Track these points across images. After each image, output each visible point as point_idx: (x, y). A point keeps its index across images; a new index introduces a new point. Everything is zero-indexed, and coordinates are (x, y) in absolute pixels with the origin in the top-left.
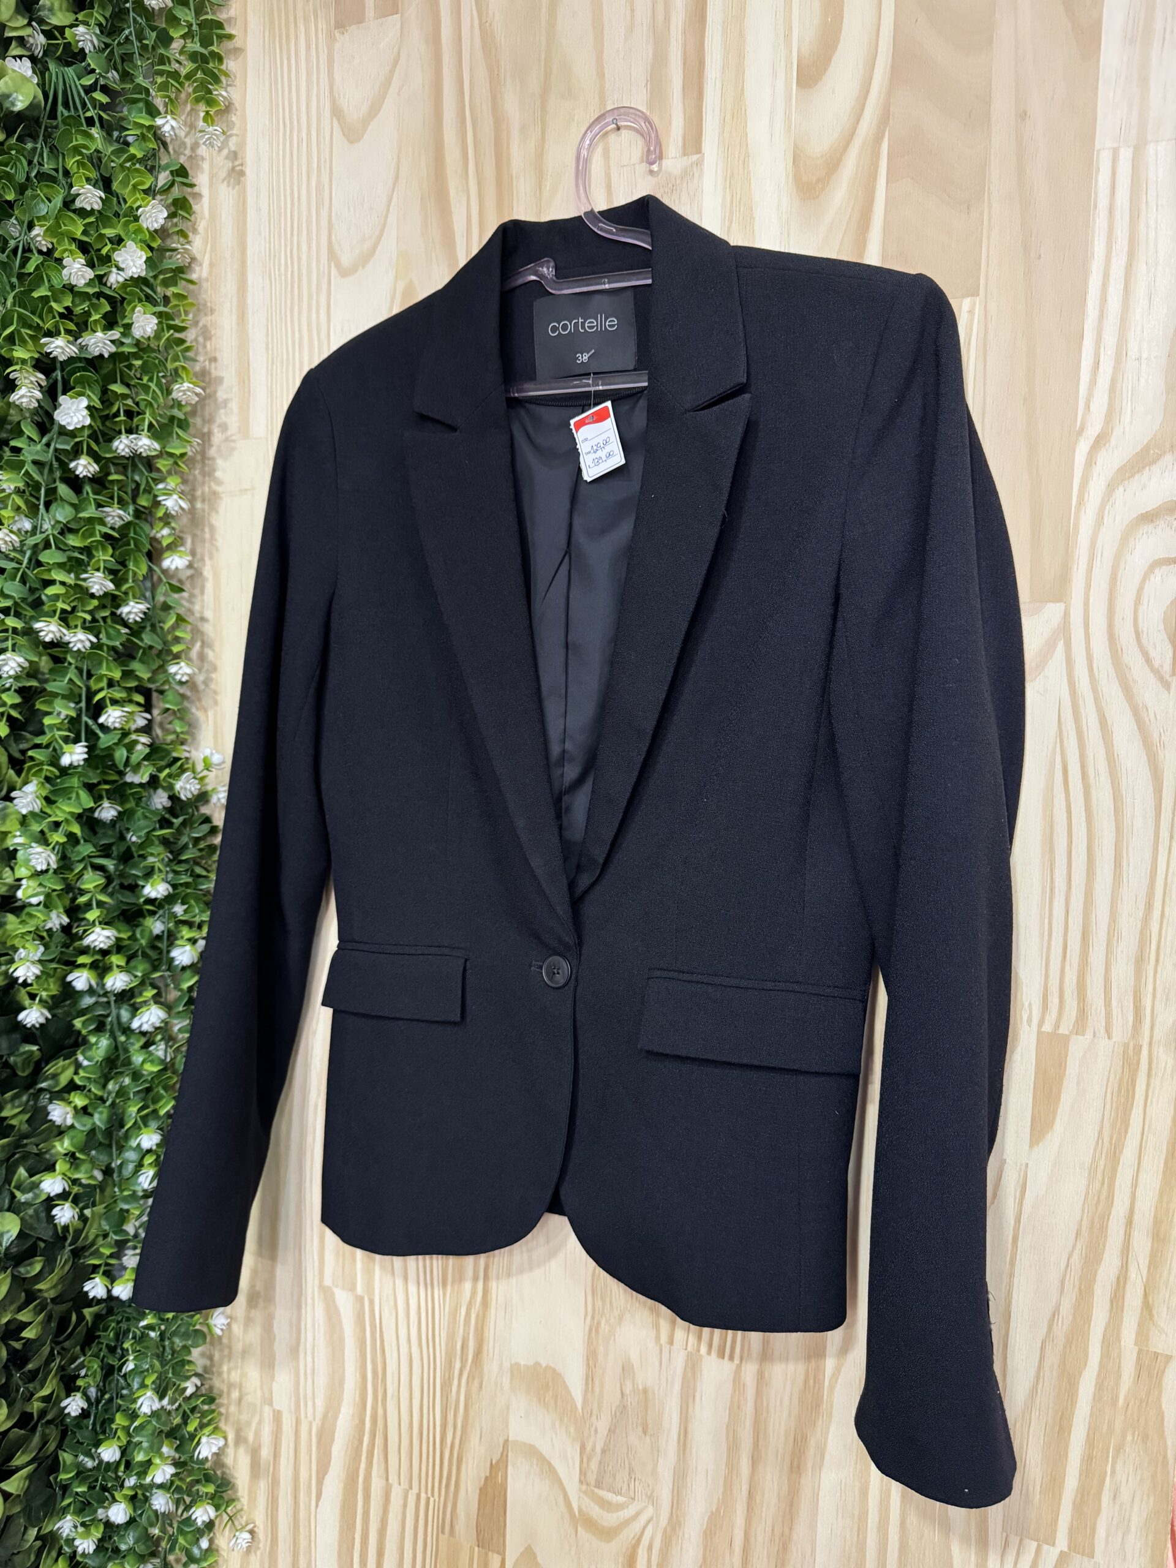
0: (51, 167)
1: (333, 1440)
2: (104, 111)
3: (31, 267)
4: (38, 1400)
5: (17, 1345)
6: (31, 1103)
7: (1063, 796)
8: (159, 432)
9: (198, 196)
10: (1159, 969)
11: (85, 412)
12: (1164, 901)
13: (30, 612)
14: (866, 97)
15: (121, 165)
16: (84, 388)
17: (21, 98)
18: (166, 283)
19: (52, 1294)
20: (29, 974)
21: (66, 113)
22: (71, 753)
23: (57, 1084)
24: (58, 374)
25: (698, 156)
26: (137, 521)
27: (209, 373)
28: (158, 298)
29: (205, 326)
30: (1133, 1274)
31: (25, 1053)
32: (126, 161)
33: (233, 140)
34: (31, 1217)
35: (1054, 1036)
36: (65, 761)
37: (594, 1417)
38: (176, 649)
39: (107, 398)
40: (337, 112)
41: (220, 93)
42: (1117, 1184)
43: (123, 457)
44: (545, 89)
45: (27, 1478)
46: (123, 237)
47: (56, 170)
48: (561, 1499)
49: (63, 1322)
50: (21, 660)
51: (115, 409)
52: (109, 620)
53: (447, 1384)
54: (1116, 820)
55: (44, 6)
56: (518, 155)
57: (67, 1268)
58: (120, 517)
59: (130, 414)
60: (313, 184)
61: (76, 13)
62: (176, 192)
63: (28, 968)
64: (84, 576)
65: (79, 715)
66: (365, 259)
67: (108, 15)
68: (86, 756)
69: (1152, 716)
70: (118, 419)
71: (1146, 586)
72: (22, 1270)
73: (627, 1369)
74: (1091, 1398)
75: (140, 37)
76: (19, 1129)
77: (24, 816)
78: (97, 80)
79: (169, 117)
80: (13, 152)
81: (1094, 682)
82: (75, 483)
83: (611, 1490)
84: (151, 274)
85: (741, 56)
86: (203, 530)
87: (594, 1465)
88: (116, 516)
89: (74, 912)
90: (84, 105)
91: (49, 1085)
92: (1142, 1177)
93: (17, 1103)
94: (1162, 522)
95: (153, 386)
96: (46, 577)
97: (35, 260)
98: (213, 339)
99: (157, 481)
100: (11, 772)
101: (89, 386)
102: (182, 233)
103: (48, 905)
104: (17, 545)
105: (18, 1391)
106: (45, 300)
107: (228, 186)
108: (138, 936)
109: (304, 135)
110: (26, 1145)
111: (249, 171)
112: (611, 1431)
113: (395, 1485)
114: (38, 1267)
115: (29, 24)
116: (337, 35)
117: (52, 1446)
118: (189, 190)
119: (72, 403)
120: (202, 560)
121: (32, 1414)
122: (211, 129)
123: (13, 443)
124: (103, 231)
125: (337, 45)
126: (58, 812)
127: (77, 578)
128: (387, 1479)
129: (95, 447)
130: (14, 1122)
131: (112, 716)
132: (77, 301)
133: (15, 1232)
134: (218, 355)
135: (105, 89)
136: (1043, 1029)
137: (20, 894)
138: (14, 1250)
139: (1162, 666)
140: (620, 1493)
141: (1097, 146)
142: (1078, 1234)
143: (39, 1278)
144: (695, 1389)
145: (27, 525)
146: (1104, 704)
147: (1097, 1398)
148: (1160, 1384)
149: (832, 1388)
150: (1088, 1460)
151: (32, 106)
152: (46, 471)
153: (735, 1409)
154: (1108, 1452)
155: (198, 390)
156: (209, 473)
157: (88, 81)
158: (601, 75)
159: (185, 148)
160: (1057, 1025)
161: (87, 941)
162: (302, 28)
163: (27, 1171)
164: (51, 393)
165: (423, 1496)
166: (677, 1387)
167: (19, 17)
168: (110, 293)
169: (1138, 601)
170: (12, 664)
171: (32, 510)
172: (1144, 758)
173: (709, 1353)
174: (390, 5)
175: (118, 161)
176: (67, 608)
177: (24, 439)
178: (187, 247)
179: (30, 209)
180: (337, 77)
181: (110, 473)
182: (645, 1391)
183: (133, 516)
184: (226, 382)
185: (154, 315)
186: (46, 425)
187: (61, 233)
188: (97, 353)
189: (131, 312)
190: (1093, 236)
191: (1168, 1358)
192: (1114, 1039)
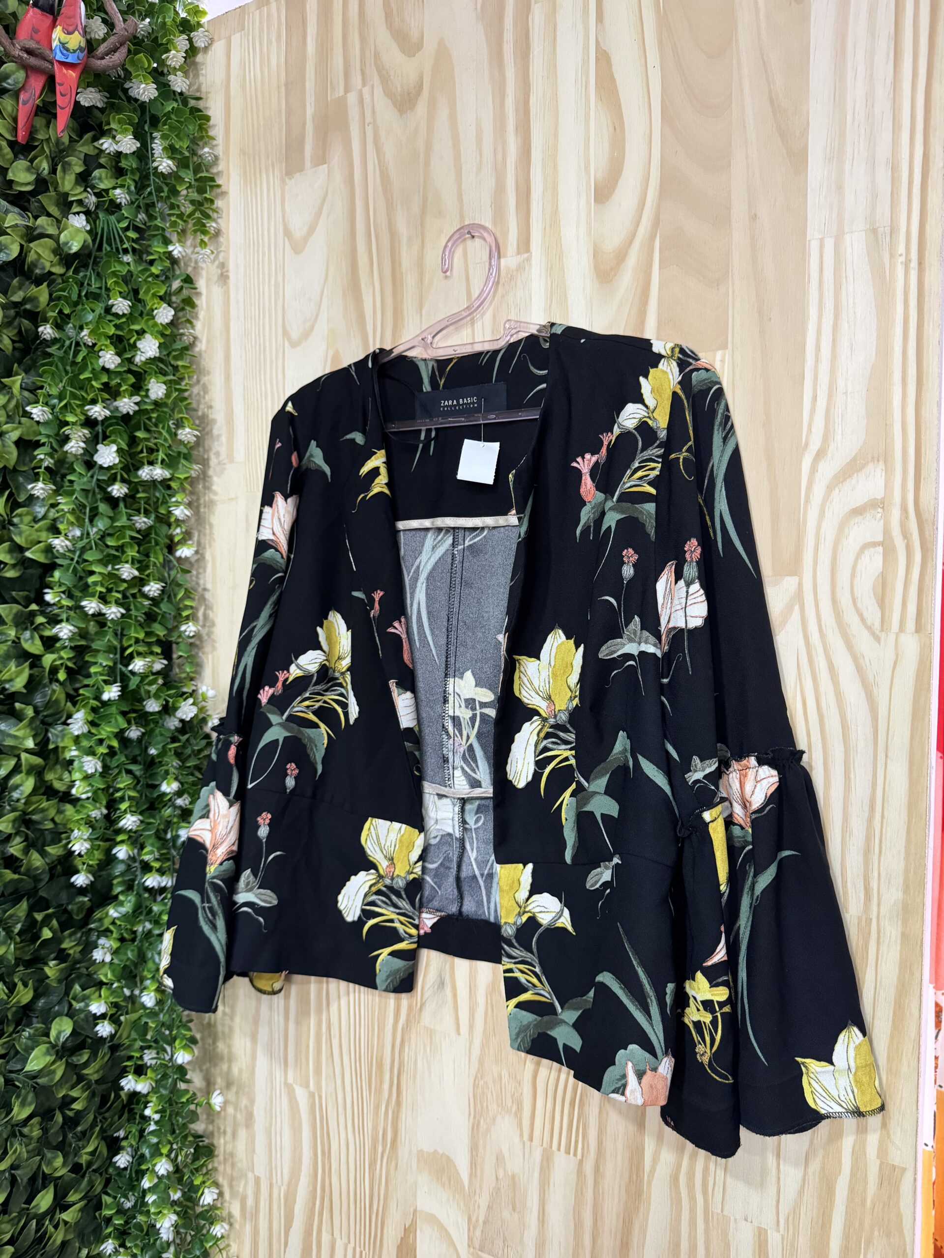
0: (97, 286)
1: (295, 1202)
2: (136, 243)
3: (79, 359)
4: (86, 1154)
5: (71, 1114)
6: (84, 938)
9: (199, 294)
12: (883, 806)
13: (78, 594)
14: (643, 209)
15: (145, 280)
17: (75, 244)
18: (176, 358)
19: (94, 1078)
20: (82, 848)
21: (109, 249)
22: (109, 692)
23: (102, 925)
24: (99, 428)
25: (528, 254)
26: (158, 525)
27: (208, 416)
28: (169, 369)
29: (204, 384)
31: (80, 902)
32: (148, 277)
33: (222, 254)
34: (83, 1020)
36: (105, 697)
37: (477, 1195)
38: (185, 614)
39: (133, 441)
40: (287, 233)
41: (212, 225)
43: (147, 481)
44: (423, 212)
45: (79, 1211)
46: (146, 329)
47: (100, 288)
49: (105, 1099)
50: (71, 628)
51: (140, 448)
52: (138, 595)
53: (373, 1163)
54: (845, 742)
55: (95, 177)
56: (407, 259)
57: (106, 1059)
58: (144, 522)
59: (151, 451)
60: (273, 283)
61: (117, 178)
63: (81, 844)
64: (117, 567)
65: (115, 665)
67: (137, 178)
68: (120, 693)
70: (141, 455)
71: (859, 564)
72: (74, 1059)
73: (500, 1159)
74: (845, 1199)
76: (73, 957)
77: (78, 737)
78: (130, 222)
79: (177, 245)
81: (823, 636)
83: (490, 1253)
84: (165, 353)
85: (556, 182)
86: (205, 528)
87: (478, 1233)
88: (142, 521)
89: (112, 806)
90: (122, 241)
91: (97, 927)
93: (73, 938)
94: (868, 515)
96: (89, 569)
98: (210, 391)
99: (171, 496)
100: (69, 704)
102: (189, 321)
103: (95, 799)
104: (71, 547)
105: (71, 1146)
106: (89, 380)
110: (79, 968)
111: (231, 275)
112: (490, 1207)
113: (340, 1238)
114: (85, 1058)
115: (85, 190)
116: (287, 180)
117: (97, 1190)
120: (204, 548)
121: (82, 1164)
125: (287, 188)
126: (103, 732)
127: (113, 569)
128: (333, 1235)
129: (125, 476)
130: (71, 952)
131: (138, 664)
132: (113, 378)
133: (68, 1032)
134: (213, 404)
135: (137, 229)
137: (74, 791)
138: (69, 1044)
139: (873, 625)
141: (808, 238)
143: (86, 1065)
144: (549, 1179)
145: (78, 533)
146: (831, 653)
147: (850, 1199)
148: (898, 1191)
149: (650, 1181)
150: (845, 1250)
151: (84, 247)
152: (90, 495)
153: (579, 1195)
154: (860, 1245)
156: (207, 488)
157: (124, 224)
158: (461, 200)
161: (120, 825)
162: (264, 176)
163: (80, 986)
164: (94, 442)
165: (358, 1249)
166: (536, 1175)
167: (78, 187)
168: (135, 369)
169: (853, 575)
170: (66, 631)
171: (80, 523)
172: (863, 695)
173: (559, 1149)
174: (321, 159)
175: (144, 277)
176: (104, 590)
177: (75, 474)
178: (191, 331)
179: (80, 318)
180: (287, 208)
181: (138, 492)
182: (513, 1177)
183: (155, 522)
184: (219, 424)
185: (164, 383)
186: (90, 464)
187: (101, 334)
188: (125, 412)
189: (149, 382)
190: (808, 303)
191: (904, 1170)
192: (850, 913)
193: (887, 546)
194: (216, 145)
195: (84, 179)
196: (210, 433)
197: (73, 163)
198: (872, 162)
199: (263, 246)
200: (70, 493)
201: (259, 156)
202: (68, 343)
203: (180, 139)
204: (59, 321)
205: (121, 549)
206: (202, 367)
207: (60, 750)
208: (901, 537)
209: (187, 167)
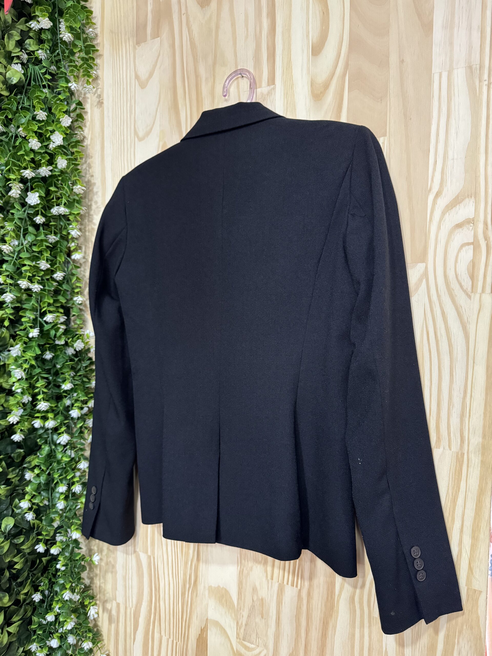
0: (28, 104)
1: (139, 616)
2: (50, 82)
3: (17, 143)
4: (23, 594)
5: (14, 571)
6: (20, 473)
7: (427, 345)
8: (69, 205)
9: (86, 113)
10: (471, 420)
11: (38, 198)
12: (471, 390)
13: (16, 277)
14: (339, 58)
15: (55, 102)
16: (39, 189)
17: (15, 79)
18: (73, 147)
19: (28, 551)
20: (14, 420)
21: (34, 83)
22: (33, 332)
23: (31, 465)
24: (29, 184)
25: (274, 86)
26: (62, 241)
27: (91, 181)
28: (69, 153)
29: (89, 163)
30: (464, 554)
31: (18, 452)
32: (57, 100)
33: (99, 90)
34: (20, 519)
36: (30, 336)
37: (242, 610)
38: (76, 291)
39: (48, 193)
40: (137, 77)
41: (93, 73)
42: (456, 513)
43: (56, 215)
44: (214, 64)
45: (18, 626)
46: (55, 129)
47: (30, 106)
48: (229, 645)
49: (33, 563)
50: (12, 296)
51: (52, 197)
52: (50, 280)
53: (183, 594)
54: (450, 355)
55: (27, 43)
56: (205, 90)
57: (34, 540)
58: (54, 239)
59: (58, 198)
60: (129, 105)
61: (39, 45)
62: (78, 111)
63: (14, 418)
64: (38, 262)
65: (36, 318)
66: (148, 134)
67: (51, 45)
68: (38, 333)
69: (464, 310)
70: (53, 201)
71: (460, 255)
72: (16, 541)
73: (255, 590)
75: (63, 52)
76: (15, 483)
77: (15, 358)
78: (47, 70)
79: (74, 83)
80: (12, 100)
81: (439, 296)
82: (37, 227)
83: (249, 642)
84: (67, 144)
85: (290, 45)
86: (89, 244)
87: (242, 630)
88: (53, 238)
89: (34, 396)
90: (42, 81)
91: (27, 466)
92: (466, 511)
93: (14, 472)
94: (465, 228)
95: (66, 188)
96: (23, 263)
97: (20, 140)
98: (92, 168)
99: (69, 224)
100: (12, 340)
101: (41, 188)
102: (80, 127)
103: (24, 393)
104: (12, 251)
105: (14, 590)
106: (22, 155)
107: (97, 108)
108: (59, 405)
109: (125, 87)
110: (18, 490)
111: (105, 102)
112: (249, 616)
113: (164, 636)
114: (22, 540)
115: (21, 51)
116: (137, 47)
117: (29, 614)
118: (83, 110)
119: (33, 195)
121: (20, 600)
122: (89, 86)
123: (11, 211)
124: (48, 128)
125: (137, 51)
126: (27, 356)
127: (36, 263)
128: (161, 634)
129: (44, 212)
130: (13, 480)
131: (49, 318)
132: (37, 155)
133: (12, 525)
134: (94, 174)
135: (50, 74)
137: (13, 388)
138: (12, 532)
139: (467, 289)
140: (252, 643)
141: (433, 72)
143: (23, 543)
144: (282, 600)
145: (16, 243)
146: (443, 306)
148: (477, 603)
149: (338, 601)
150: (447, 637)
151: (20, 81)
152: (23, 222)
153: (299, 608)
154: (456, 634)
155: (83, 188)
156: (90, 221)
157: (43, 71)
158: (236, 56)
159: (82, 94)
161: (38, 407)
162: (124, 45)
163: (18, 499)
164: (26, 191)
165: (175, 641)
166: (275, 598)
167: (17, 48)
168: (49, 152)
169: (456, 261)
170: (9, 297)
171: (18, 237)
172: (461, 328)
173: (288, 584)
174: (156, 34)
175: (54, 101)
176: (31, 275)
177: (15, 210)
178: (82, 132)
179: (18, 121)
180: (137, 63)
181: (51, 222)
182: (262, 599)
183: (60, 238)
184: (97, 185)
185: (66, 159)
186: (24, 204)
187: (29, 130)
188: (44, 175)
189: (57, 159)
190: (432, 109)
191: (480, 592)
192: (452, 450)
193: (475, 245)
194: (96, 28)
195: (20, 44)
196: (92, 190)
197: (14, 34)
198: (470, 28)
199: (123, 85)
200: (12, 220)
201: (121, 34)
202: (10, 134)
203: (76, 22)
204: (6, 123)
205: (40, 252)
206: (88, 154)
207: (6, 366)
208: (484, 240)
209: (79, 39)
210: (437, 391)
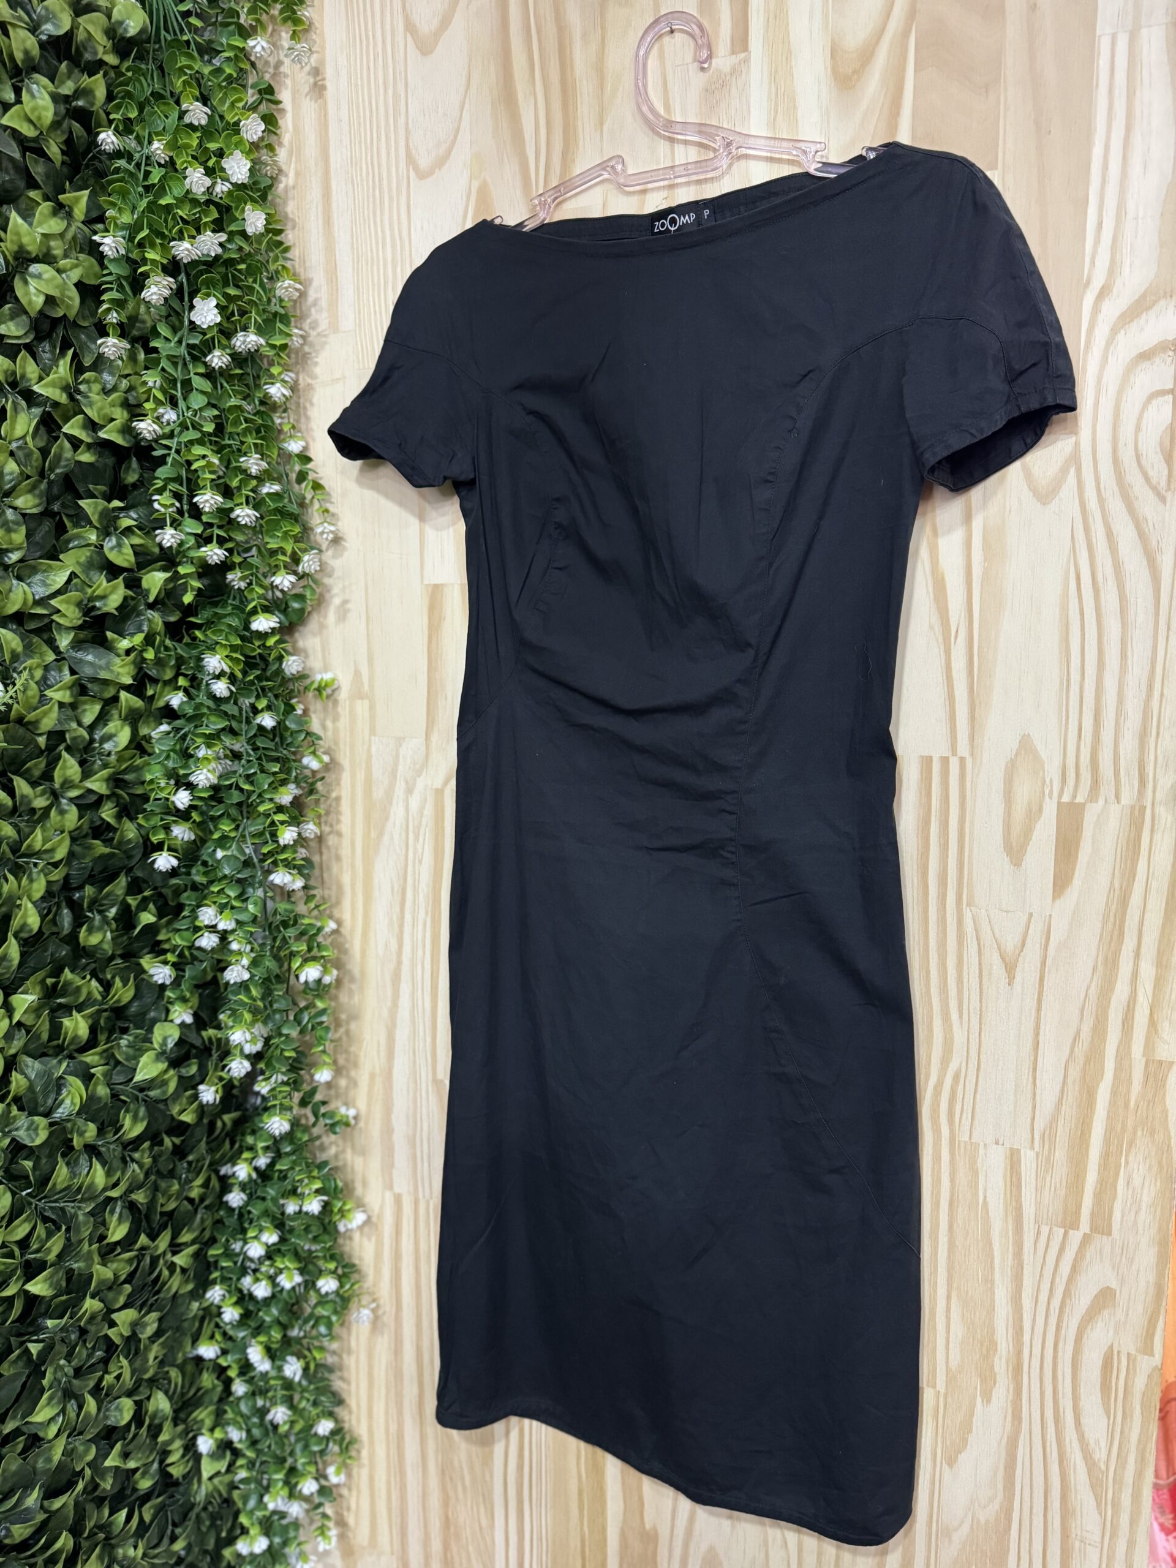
2: (198, 35)
3: (154, 179)
7: (1076, 600)
8: (264, 329)
9: (282, 111)
10: (1160, 740)
11: (215, 312)
12: (1163, 683)
16: (208, 288)
17: (132, 24)
24: (184, 277)
30: (1141, 998)
31: (174, 885)
33: (316, 56)
35: (1071, 804)
40: (410, 27)
41: (305, 13)
42: (1127, 924)
43: (241, 352)
46: (225, 149)
47: (165, 90)
51: (230, 310)
54: (1122, 617)
56: (581, 59)
59: (242, 314)
60: (390, 94)
62: (264, 108)
66: (441, 162)
69: (1151, 526)
70: (236, 317)
71: (1145, 415)
72: (186, 1069)
74: (1107, 1104)
79: (258, 38)
80: (128, 74)
81: (1101, 501)
82: (213, 376)
84: (254, 181)
90: (182, 30)
92: (1148, 915)
94: (1157, 359)
95: (257, 286)
97: (157, 172)
99: (263, 372)
101: (214, 286)
102: (273, 147)
106: (170, 207)
107: (311, 100)
109: (380, 50)
111: (328, 84)
114: (194, 1069)
118: (274, 106)
119: (202, 304)
121: (193, 1198)
122: (298, 46)
123: (151, 343)
124: (208, 145)
129: (224, 341)
136: (1063, 800)
138: (173, 1054)
139: (1159, 484)
142: (1094, 969)
146: (1110, 519)
147: (1113, 1103)
148: (1164, 1085)
150: (1106, 1156)
151: (143, 31)
152: (180, 365)
154: (1122, 1147)
155: (298, 286)
157: (184, 7)
159: (271, 67)
160: (1075, 796)
169: (1138, 428)
172: (1145, 563)
177: (161, 339)
178: (275, 160)
179: (149, 124)
184: (315, 284)
185: (262, 212)
187: (180, 148)
189: (243, 211)
192: (1123, 802)
199: (375, 46)
204: (124, 127)
210: (1093, 689)
